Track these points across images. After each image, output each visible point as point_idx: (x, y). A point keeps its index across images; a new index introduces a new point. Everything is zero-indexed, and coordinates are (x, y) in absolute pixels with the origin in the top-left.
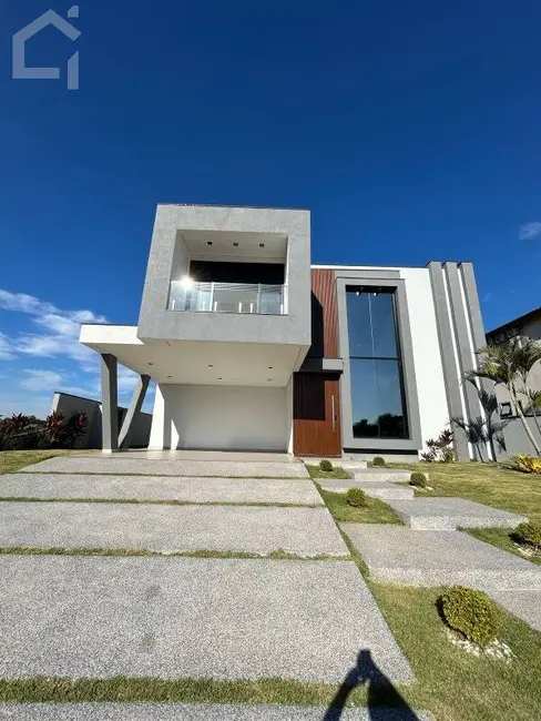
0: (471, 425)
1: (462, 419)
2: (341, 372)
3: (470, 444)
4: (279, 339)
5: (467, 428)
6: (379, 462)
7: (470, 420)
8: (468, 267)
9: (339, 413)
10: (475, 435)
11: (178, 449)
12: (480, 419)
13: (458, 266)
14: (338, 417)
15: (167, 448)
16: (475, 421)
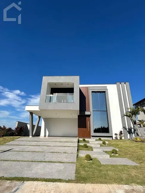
0: (129, 129)
1: (126, 127)
2: (90, 115)
3: (128, 135)
4: (71, 109)
5: (127, 130)
6: (100, 139)
7: (128, 127)
8: (128, 84)
9: (90, 126)
10: (130, 132)
11: (48, 136)
12: (131, 127)
13: (125, 83)
14: (90, 127)
15: (45, 136)
16: (130, 128)
